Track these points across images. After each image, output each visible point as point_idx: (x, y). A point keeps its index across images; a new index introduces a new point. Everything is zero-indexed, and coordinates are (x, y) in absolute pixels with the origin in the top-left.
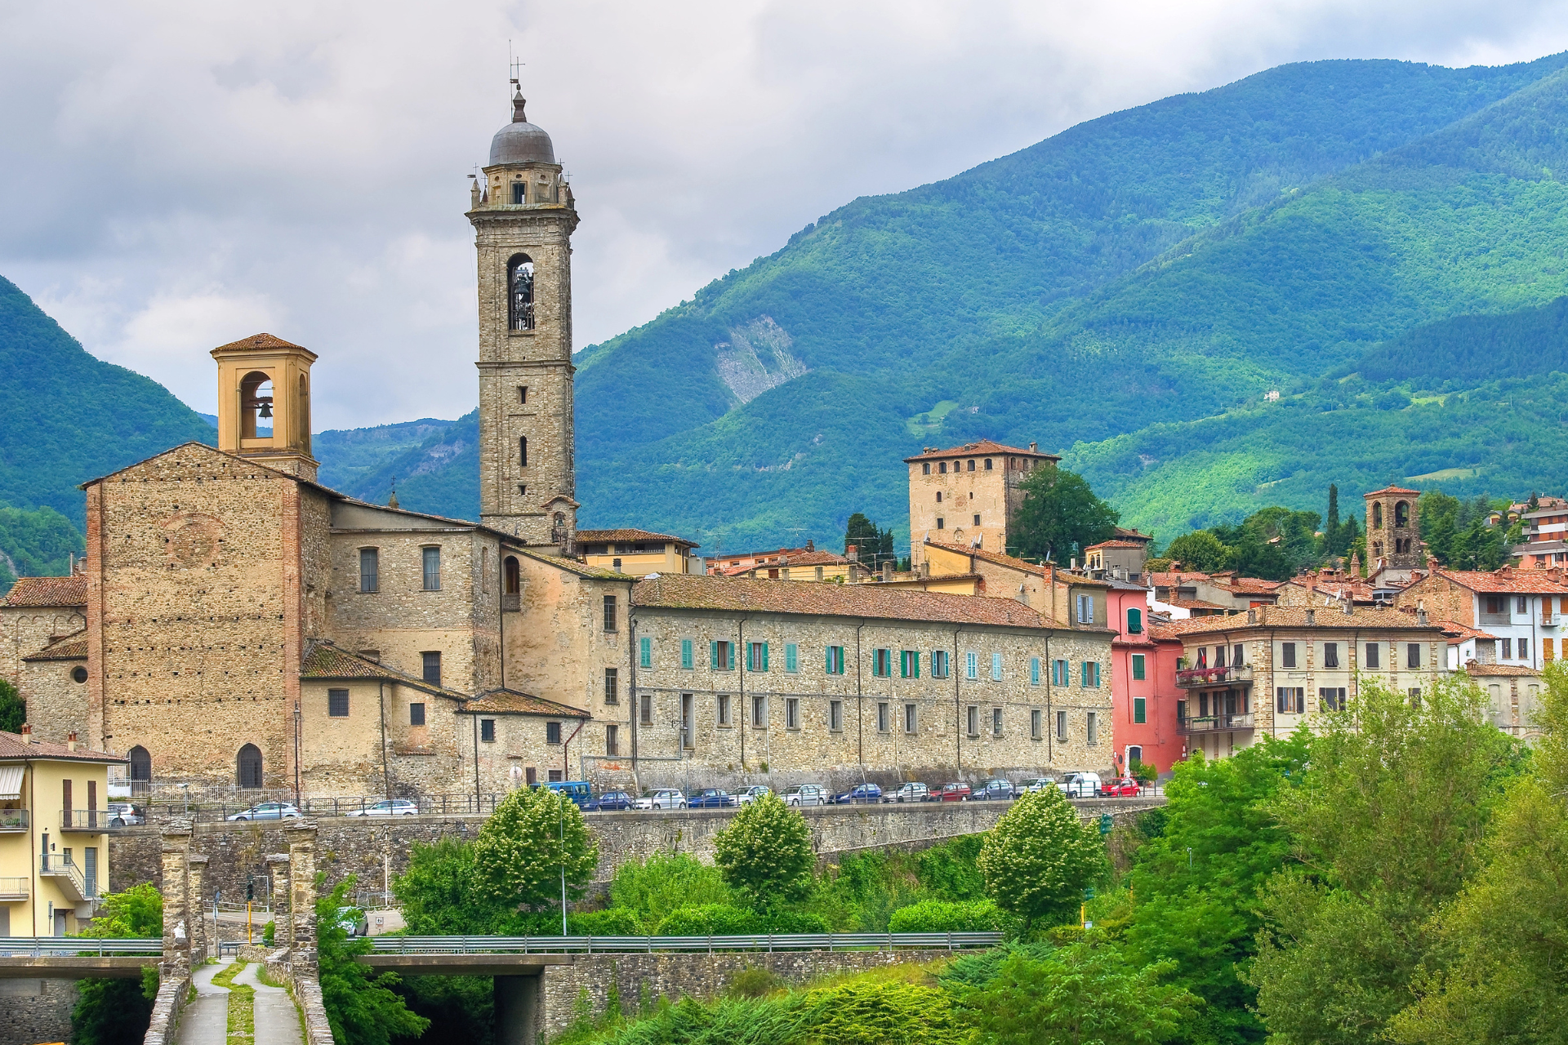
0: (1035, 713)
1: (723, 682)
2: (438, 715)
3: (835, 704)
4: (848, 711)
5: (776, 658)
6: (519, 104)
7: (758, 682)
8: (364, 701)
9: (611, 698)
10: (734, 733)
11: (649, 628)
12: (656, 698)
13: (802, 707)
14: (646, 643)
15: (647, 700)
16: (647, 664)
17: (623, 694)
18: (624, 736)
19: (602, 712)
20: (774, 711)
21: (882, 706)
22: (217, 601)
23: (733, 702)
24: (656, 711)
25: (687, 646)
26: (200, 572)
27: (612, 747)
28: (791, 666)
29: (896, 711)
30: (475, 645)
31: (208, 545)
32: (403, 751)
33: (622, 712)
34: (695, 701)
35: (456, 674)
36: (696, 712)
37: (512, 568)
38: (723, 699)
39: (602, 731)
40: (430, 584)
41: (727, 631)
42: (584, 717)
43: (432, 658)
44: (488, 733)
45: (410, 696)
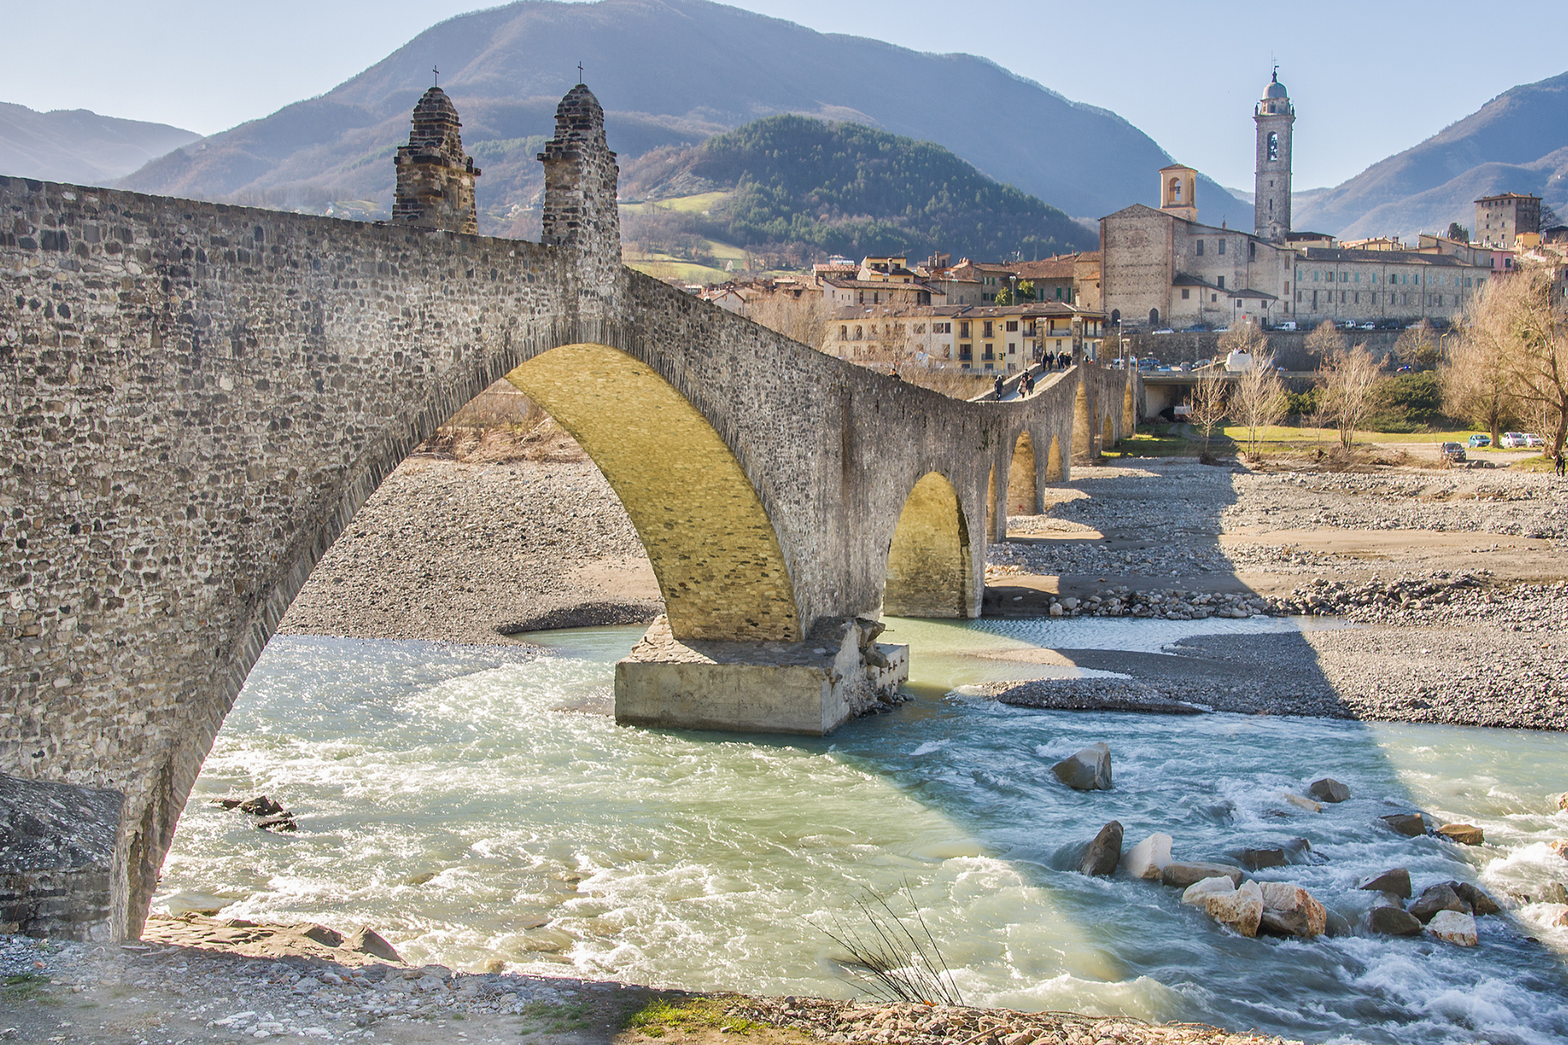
0: (1457, 297)
1: (1329, 286)
2: (1222, 298)
3: (1374, 294)
4: (1379, 296)
5: (1351, 278)
6: (1275, 75)
7: (1345, 286)
8: (1195, 292)
9: (1287, 292)
10: (1334, 304)
11: (1302, 266)
12: (1303, 292)
13: (1361, 295)
14: (1300, 273)
15: (1300, 293)
16: (1300, 279)
17: (1291, 291)
18: (1291, 305)
19: (1282, 296)
20: (1350, 297)
21: (1393, 296)
22: (1144, 260)
23: (1333, 293)
24: (1303, 297)
25: (1316, 273)
26: (1139, 249)
27: (1286, 309)
28: (1357, 280)
29: (1398, 295)
30: (1236, 273)
31: (1141, 240)
32: (1207, 310)
33: (1290, 297)
34: (1319, 293)
35: (1229, 284)
36: (1319, 297)
37: (1253, 246)
38: (1330, 293)
39: (1282, 304)
40: (1222, 252)
41: (1332, 267)
42: (1276, 298)
43: (1221, 279)
44: (1239, 304)
45: (1211, 291)
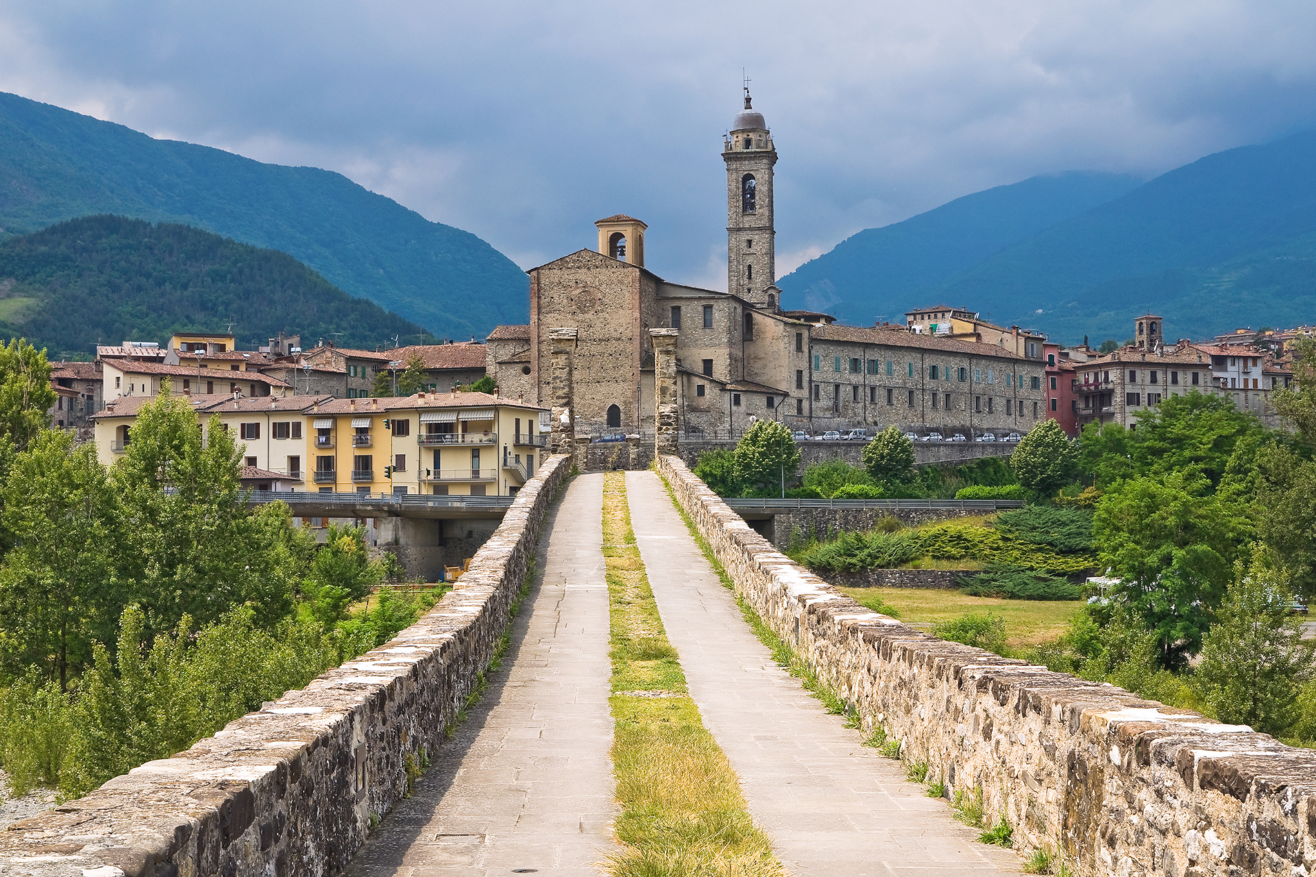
0: (1009, 401)
1: (856, 379)
2: (711, 392)
3: (911, 393)
4: (918, 396)
5: (882, 368)
6: (748, 100)
7: (873, 380)
9: (799, 385)
10: (861, 405)
11: (819, 350)
12: (822, 386)
13: (895, 393)
14: (817, 358)
15: (817, 386)
16: (817, 367)
17: (805, 384)
18: (805, 404)
19: (794, 393)
20: (881, 394)
21: (934, 395)
22: (598, 331)
23: (860, 390)
24: (822, 393)
25: (837, 360)
26: (589, 316)
27: (800, 410)
28: (889, 372)
29: (941, 397)
30: (731, 356)
31: (593, 302)
32: (694, 409)
33: (805, 393)
34: (842, 388)
35: (721, 370)
36: (842, 394)
37: (748, 322)
38: (855, 388)
39: (794, 402)
40: (707, 324)
41: (858, 354)
42: (786, 395)
43: (708, 364)
44: (737, 401)
45: (698, 381)
